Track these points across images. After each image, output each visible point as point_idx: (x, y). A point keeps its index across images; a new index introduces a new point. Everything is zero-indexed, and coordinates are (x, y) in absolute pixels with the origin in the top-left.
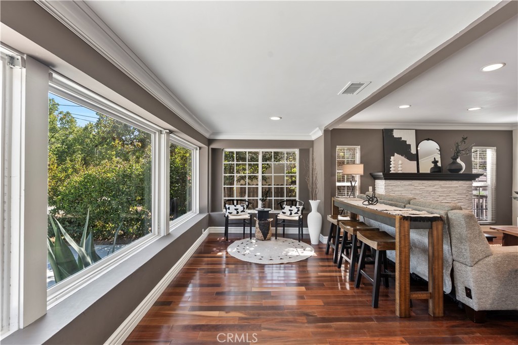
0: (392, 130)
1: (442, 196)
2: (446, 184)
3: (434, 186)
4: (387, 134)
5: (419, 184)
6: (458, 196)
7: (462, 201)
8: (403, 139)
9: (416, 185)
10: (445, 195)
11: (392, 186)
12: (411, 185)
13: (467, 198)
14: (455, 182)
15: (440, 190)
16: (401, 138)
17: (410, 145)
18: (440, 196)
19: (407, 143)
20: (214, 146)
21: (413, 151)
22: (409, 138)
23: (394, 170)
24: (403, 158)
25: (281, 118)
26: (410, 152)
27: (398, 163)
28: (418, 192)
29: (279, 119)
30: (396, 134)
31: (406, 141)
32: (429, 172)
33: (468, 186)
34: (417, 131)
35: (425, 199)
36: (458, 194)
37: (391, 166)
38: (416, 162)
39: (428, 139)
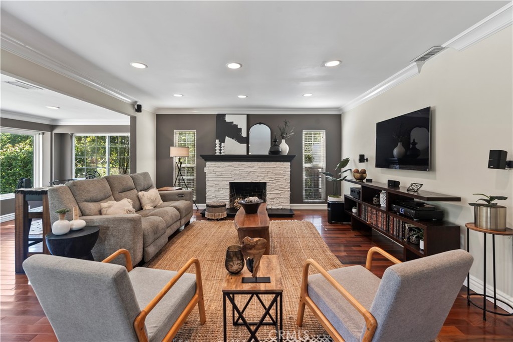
0: (224, 115)
1: (261, 176)
2: (265, 165)
3: (252, 167)
4: (220, 117)
5: (239, 165)
6: (276, 176)
7: (280, 181)
8: (234, 124)
9: (236, 166)
10: (263, 175)
11: (213, 167)
12: (231, 166)
13: (285, 178)
14: (273, 163)
15: (259, 170)
16: (233, 122)
17: (241, 129)
18: (258, 176)
19: (239, 127)
20: (57, 131)
21: (244, 134)
22: (241, 122)
23: (224, 152)
24: (234, 141)
26: (241, 135)
28: (238, 172)
30: (228, 119)
31: (237, 125)
33: (285, 166)
34: (248, 116)
35: (245, 178)
36: (276, 174)
37: (216, 148)
38: (245, 145)
39: (260, 124)
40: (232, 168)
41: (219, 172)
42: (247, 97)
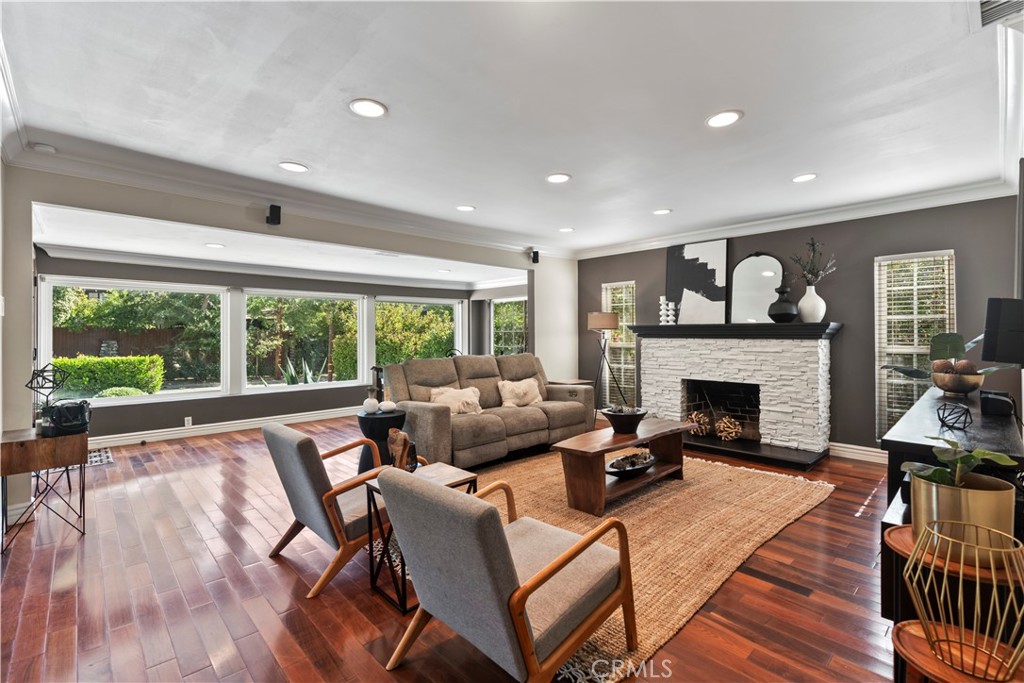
0: (681, 247)
1: (745, 370)
2: (755, 346)
3: (727, 350)
4: (675, 251)
5: (700, 345)
6: (782, 373)
7: (791, 383)
8: (700, 261)
9: (695, 347)
10: (752, 368)
11: (653, 348)
12: (683, 346)
13: (805, 378)
14: (774, 342)
15: (742, 357)
16: (697, 259)
17: (714, 271)
18: (739, 370)
19: (709, 267)
20: (474, 297)
21: (720, 281)
22: (714, 257)
24: (699, 296)
26: (713, 283)
28: (697, 360)
30: (688, 254)
31: (706, 264)
33: (805, 350)
34: (729, 241)
35: (711, 373)
36: (781, 368)
37: (661, 313)
38: (723, 304)
39: (758, 254)
40: (686, 352)
41: (663, 357)
42: (671, 211)
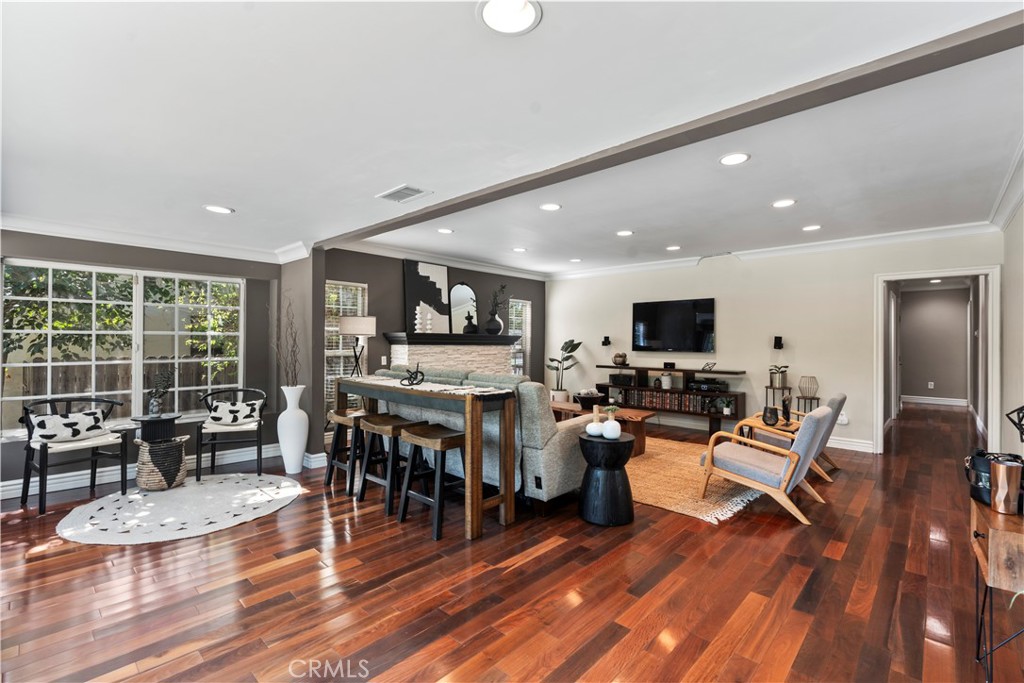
0: (415, 263)
3: (470, 354)
4: (409, 267)
5: (454, 350)
6: (496, 367)
8: (431, 280)
9: (450, 352)
11: (417, 354)
12: (443, 352)
14: (494, 347)
15: (478, 359)
16: (428, 277)
17: (440, 290)
18: (477, 368)
19: (437, 286)
21: (445, 300)
22: (439, 278)
23: (421, 329)
24: (431, 309)
25: (233, 211)
26: (440, 300)
27: (426, 319)
29: (229, 212)
30: (423, 270)
31: (435, 283)
32: (462, 332)
33: (506, 352)
34: (449, 268)
36: (497, 364)
37: (416, 322)
38: (447, 317)
39: (462, 284)
40: (444, 356)
41: (427, 362)
